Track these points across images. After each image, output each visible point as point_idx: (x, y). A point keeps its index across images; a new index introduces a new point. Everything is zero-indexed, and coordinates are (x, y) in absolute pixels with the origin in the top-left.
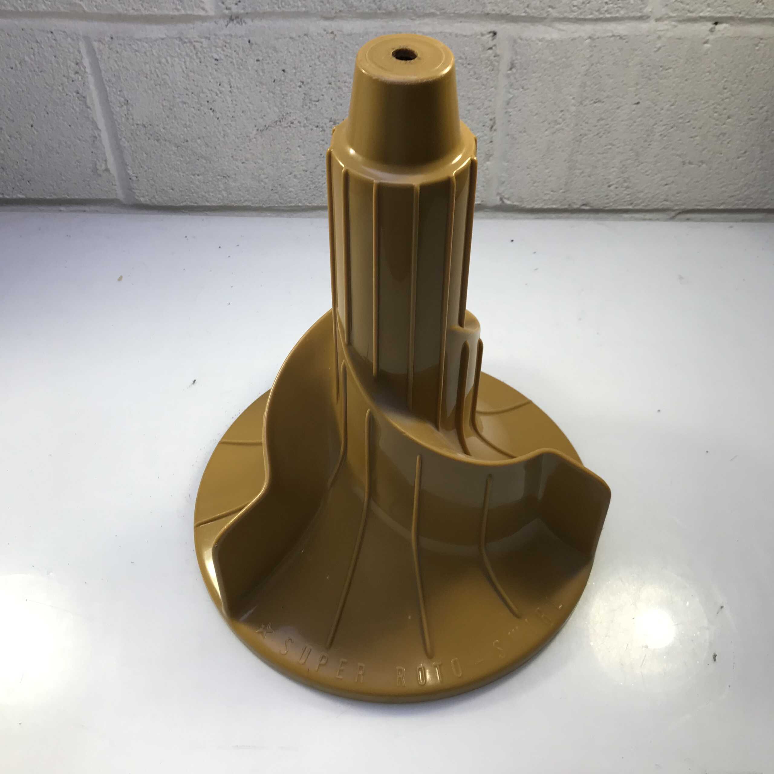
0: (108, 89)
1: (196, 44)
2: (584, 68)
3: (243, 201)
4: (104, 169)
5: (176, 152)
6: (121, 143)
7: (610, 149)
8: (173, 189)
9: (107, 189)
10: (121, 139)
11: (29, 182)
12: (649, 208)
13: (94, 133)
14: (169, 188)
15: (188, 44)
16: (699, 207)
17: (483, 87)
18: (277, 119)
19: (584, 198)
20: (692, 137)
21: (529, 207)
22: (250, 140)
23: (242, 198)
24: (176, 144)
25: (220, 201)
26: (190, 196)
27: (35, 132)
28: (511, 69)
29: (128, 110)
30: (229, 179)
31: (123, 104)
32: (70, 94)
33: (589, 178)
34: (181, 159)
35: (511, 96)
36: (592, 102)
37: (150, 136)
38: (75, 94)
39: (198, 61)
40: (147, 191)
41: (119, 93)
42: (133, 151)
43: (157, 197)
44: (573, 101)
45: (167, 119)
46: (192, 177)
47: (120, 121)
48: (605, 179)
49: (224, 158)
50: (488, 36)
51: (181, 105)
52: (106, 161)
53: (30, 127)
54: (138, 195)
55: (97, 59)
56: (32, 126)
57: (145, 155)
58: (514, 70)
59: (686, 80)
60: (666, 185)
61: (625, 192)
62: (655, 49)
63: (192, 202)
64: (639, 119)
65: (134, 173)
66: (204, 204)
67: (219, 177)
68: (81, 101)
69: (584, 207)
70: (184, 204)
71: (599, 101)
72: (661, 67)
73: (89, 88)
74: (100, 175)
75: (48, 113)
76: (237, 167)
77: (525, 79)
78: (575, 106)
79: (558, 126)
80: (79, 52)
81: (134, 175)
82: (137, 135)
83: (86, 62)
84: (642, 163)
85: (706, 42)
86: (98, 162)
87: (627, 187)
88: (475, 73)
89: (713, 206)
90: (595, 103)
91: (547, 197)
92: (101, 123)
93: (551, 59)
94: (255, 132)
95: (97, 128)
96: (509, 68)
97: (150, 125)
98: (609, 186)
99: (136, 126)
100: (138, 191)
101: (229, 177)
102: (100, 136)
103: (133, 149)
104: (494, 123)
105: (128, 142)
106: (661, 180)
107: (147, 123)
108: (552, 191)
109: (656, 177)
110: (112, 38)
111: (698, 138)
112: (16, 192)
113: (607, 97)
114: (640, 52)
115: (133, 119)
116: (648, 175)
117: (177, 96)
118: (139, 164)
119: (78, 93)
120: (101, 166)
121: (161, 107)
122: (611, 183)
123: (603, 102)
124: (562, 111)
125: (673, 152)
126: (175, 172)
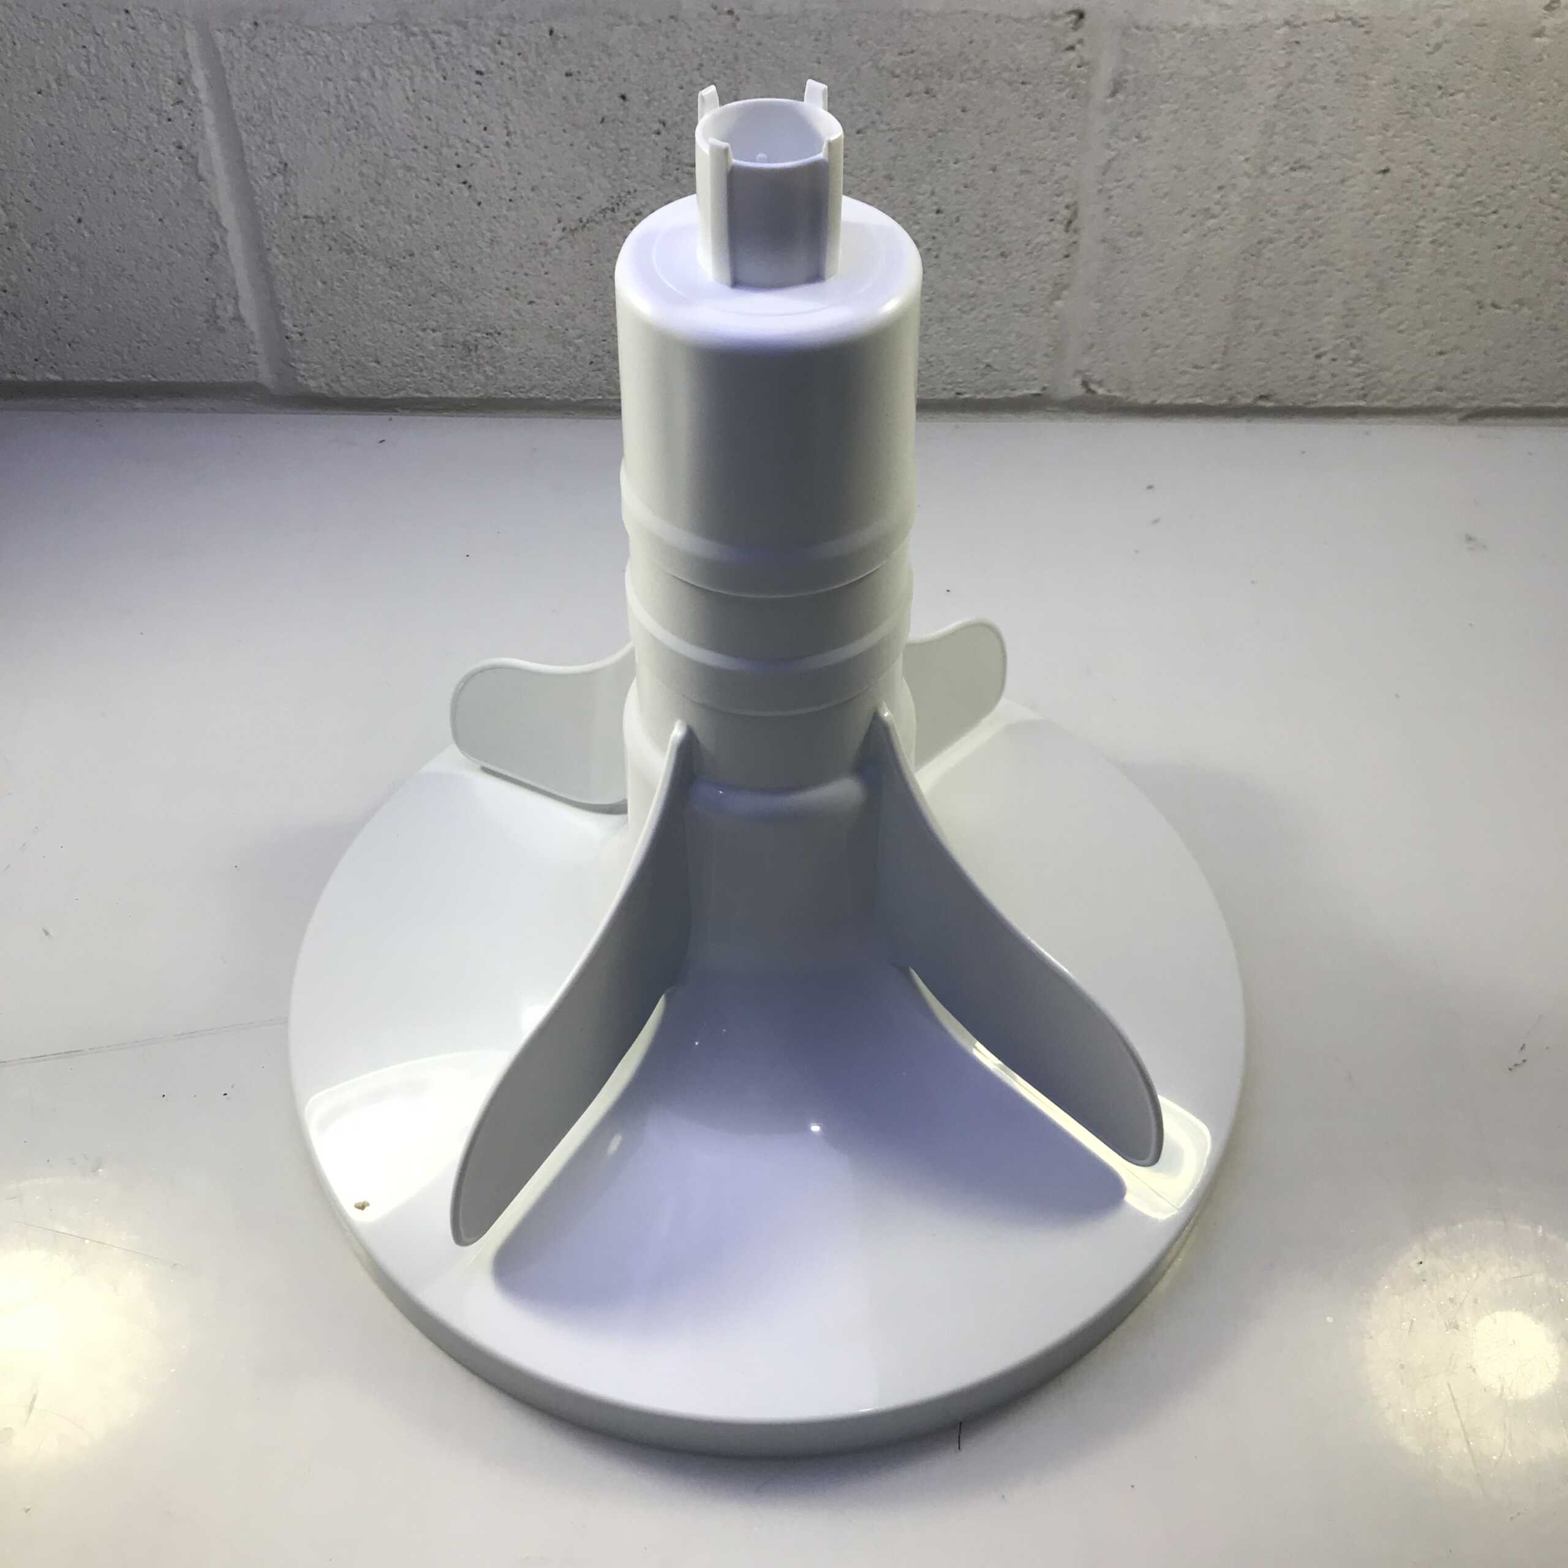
0: (244, 136)
1: (435, 37)
2: (1272, 90)
3: (528, 388)
4: (232, 316)
5: (387, 277)
6: (270, 259)
7: (1322, 272)
8: (378, 362)
9: (236, 361)
10: (269, 249)
11: (70, 345)
12: (1404, 404)
13: (213, 236)
14: (370, 359)
15: (420, 38)
16: (1509, 404)
17: (1053, 134)
18: (605, 205)
19: (1263, 382)
20: (1500, 247)
21: (1144, 401)
22: (547, 252)
23: (527, 382)
24: (387, 259)
25: (478, 388)
26: (415, 376)
27: (86, 234)
28: (1113, 94)
29: (287, 185)
30: (498, 338)
31: (275, 171)
32: (162, 149)
33: (1274, 338)
34: (398, 293)
35: (1113, 153)
36: (1287, 168)
37: (332, 243)
38: (173, 149)
39: (438, 75)
40: (323, 365)
41: (267, 146)
42: (294, 277)
43: (343, 378)
44: (1247, 167)
45: (370, 205)
46: (421, 333)
47: (267, 209)
48: (1310, 340)
49: (491, 292)
50: (1068, 19)
51: (400, 173)
52: (236, 299)
53: (75, 223)
54: (302, 373)
55: (223, 69)
56: (80, 221)
57: (319, 284)
58: (1120, 96)
59: (1493, 119)
60: (1441, 353)
61: (1354, 370)
62: (1428, 49)
63: (417, 390)
64: (1388, 207)
65: (295, 326)
66: (444, 395)
67: (479, 335)
68: (187, 164)
69: (1261, 403)
70: (402, 394)
71: (1302, 167)
72: (1440, 88)
73: (203, 136)
74: (222, 330)
75: (115, 193)
76: (518, 312)
77: (1144, 117)
78: (1249, 176)
79: (1211, 222)
80: (186, 55)
81: (295, 329)
82: (304, 240)
83: (199, 78)
84: (1389, 305)
85: (1539, 34)
86: (218, 302)
87: (1357, 359)
88: (1037, 102)
89: (1539, 401)
90: (1293, 169)
91: (1185, 380)
92: (229, 215)
93: (1203, 71)
94: (558, 233)
95: (218, 223)
96: (1108, 93)
97: (334, 218)
98: (1318, 356)
99: (303, 221)
100: (303, 365)
101: (499, 334)
102: (224, 243)
103: (295, 271)
104: (1075, 213)
105: (285, 255)
106: (1432, 342)
107: (326, 213)
108: (1196, 367)
109: (1420, 334)
110: (256, 24)
111: (1514, 248)
112: (41, 366)
113: (1319, 157)
114: (1395, 56)
115: (296, 204)
116: (1401, 332)
117: (392, 154)
118: (306, 305)
119: (180, 147)
120: (225, 309)
121: (358, 178)
122: (1322, 350)
123: (1310, 168)
124: (1220, 188)
125: (1460, 279)
126: (384, 323)
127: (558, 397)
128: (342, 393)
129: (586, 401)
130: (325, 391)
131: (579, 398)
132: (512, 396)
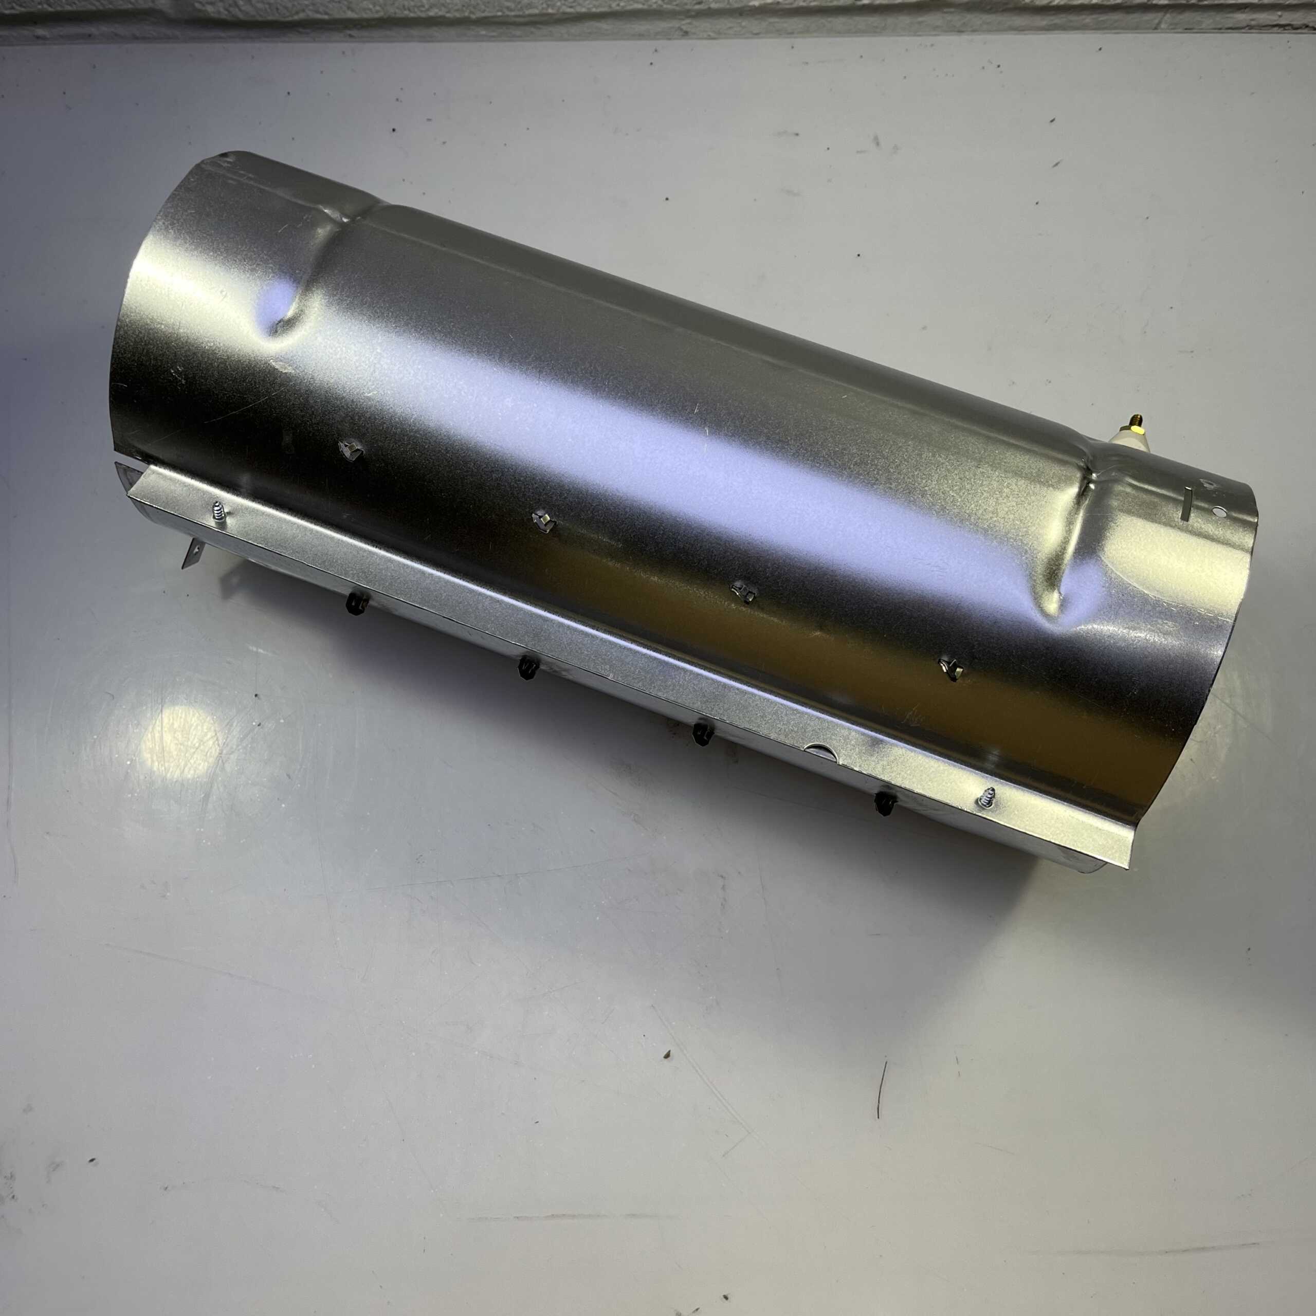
127: (458, 15)
128: (241, 16)
129: (486, 18)
130: (224, 15)
131: (479, 15)
132: (412, 15)
